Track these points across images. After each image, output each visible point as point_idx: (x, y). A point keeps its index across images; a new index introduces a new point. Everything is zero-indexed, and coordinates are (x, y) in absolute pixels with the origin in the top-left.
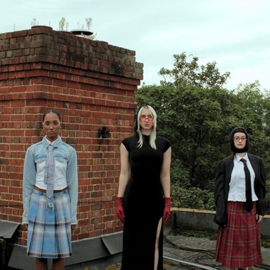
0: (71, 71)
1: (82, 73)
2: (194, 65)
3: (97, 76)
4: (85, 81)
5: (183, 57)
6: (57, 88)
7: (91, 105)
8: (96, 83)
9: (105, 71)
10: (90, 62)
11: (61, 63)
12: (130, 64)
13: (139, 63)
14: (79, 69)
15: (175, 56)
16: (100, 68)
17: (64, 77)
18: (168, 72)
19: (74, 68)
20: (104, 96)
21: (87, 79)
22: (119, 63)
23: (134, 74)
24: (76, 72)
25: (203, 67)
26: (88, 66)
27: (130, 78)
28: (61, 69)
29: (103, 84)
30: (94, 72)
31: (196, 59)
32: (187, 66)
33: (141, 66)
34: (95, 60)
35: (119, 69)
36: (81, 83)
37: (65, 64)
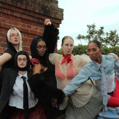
0: (14, 9)
1: (22, 11)
2: (101, 32)
3: (32, 14)
4: (24, 17)
5: (94, 26)
6: (4, 20)
7: (28, 33)
8: (31, 19)
9: (37, 11)
10: (27, 4)
11: (7, 3)
12: (55, 9)
13: (61, 9)
14: (20, 8)
15: (88, 26)
16: (34, 9)
17: (9, 13)
18: (83, 37)
19: (16, 7)
20: (37, 28)
21: (25, 16)
22: (47, 7)
23: (57, 15)
24: (17, 10)
25: (107, 34)
26: (26, 7)
27: (54, 18)
28: (7, 7)
29: (36, 20)
30: (30, 11)
31: (102, 28)
32: (96, 33)
33: (62, 11)
34: (30, 3)
35: (47, 11)
36: (21, 18)
37: (10, 4)
